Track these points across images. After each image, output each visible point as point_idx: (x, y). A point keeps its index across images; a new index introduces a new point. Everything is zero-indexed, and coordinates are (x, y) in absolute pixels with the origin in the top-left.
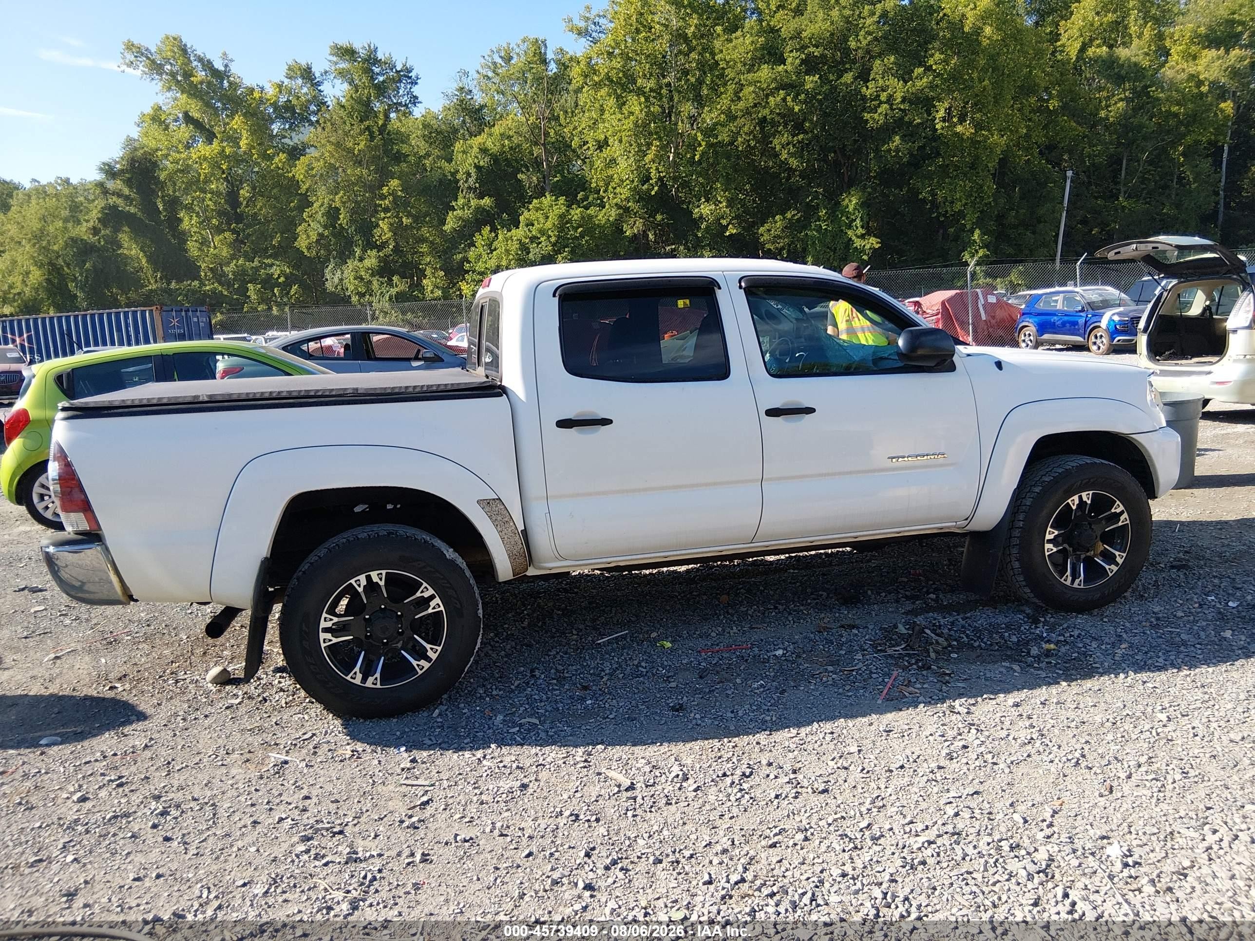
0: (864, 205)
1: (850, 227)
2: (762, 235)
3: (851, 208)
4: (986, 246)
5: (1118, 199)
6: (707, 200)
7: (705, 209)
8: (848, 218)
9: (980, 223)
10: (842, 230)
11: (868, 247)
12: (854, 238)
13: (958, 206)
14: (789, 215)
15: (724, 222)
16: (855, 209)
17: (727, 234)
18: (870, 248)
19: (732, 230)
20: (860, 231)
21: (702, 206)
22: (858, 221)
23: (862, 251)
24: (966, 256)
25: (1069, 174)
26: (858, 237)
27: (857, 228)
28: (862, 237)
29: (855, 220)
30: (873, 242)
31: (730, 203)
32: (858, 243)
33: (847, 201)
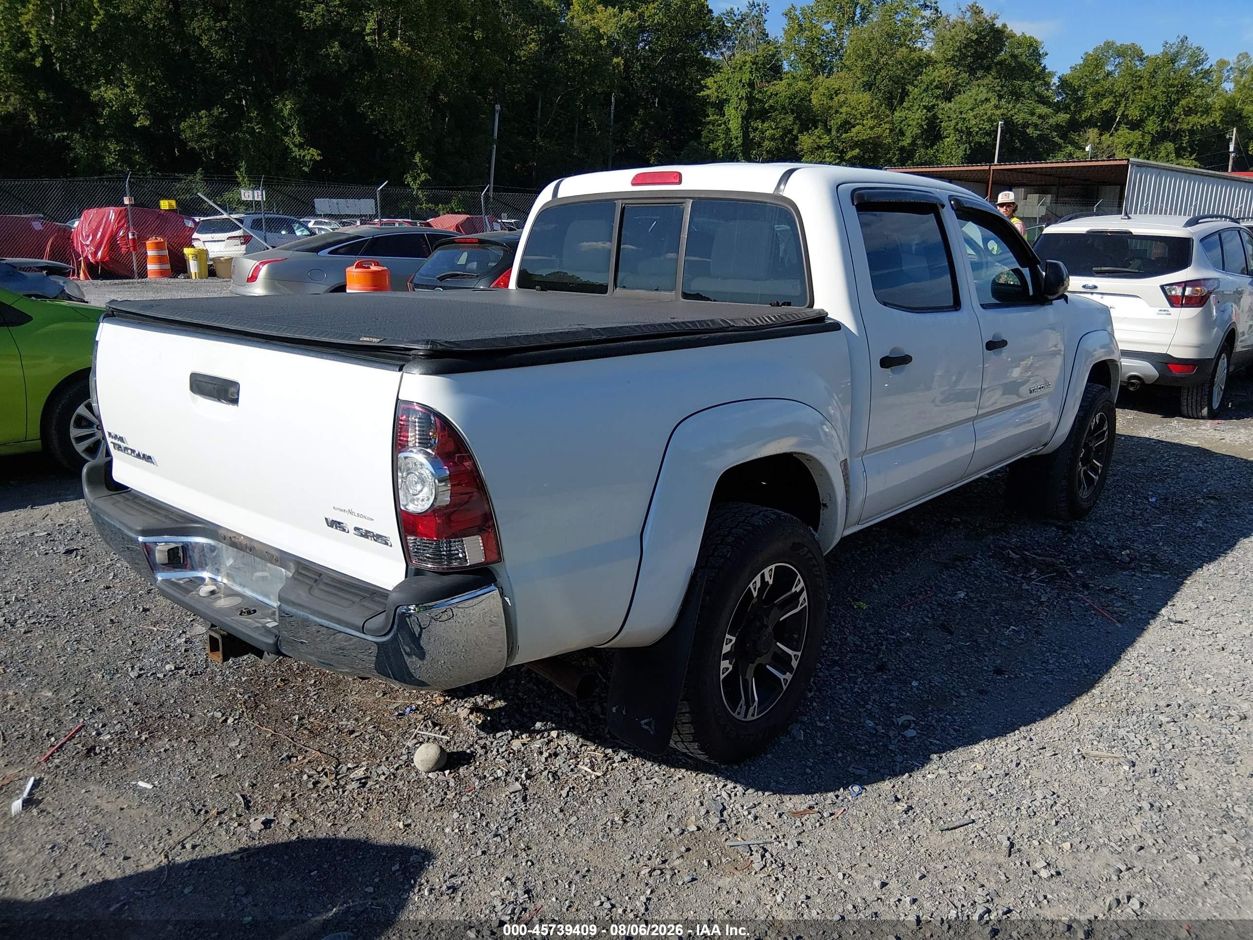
0: (299, 111)
1: (286, 134)
2: (184, 131)
3: (286, 113)
4: (427, 170)
5: (535, 138)
6: (108, 82)
7: (109, 93)
8: (283, 123)
9: (420, 146)
10: (277, 137)
11: (308, 157)
12: (291, 146)
13: (398, 126)
14: (215, 112)
15: (134, 111)
16: (290, 115)
17: (138, 125)
18: (311, 160)
19: (142, 122)
20: (298, 139)
21: (103, 89)
22: (295, 128)
23: (301, 161)
24: (409, 179)
25: (498, 107)
26: (296, 146)
27: (294, 135)
28: (300, 146)
29: (291, 127)
30: (313, 154)
31: (141, 88)
32: (296, 152)
33: (280, 105)
